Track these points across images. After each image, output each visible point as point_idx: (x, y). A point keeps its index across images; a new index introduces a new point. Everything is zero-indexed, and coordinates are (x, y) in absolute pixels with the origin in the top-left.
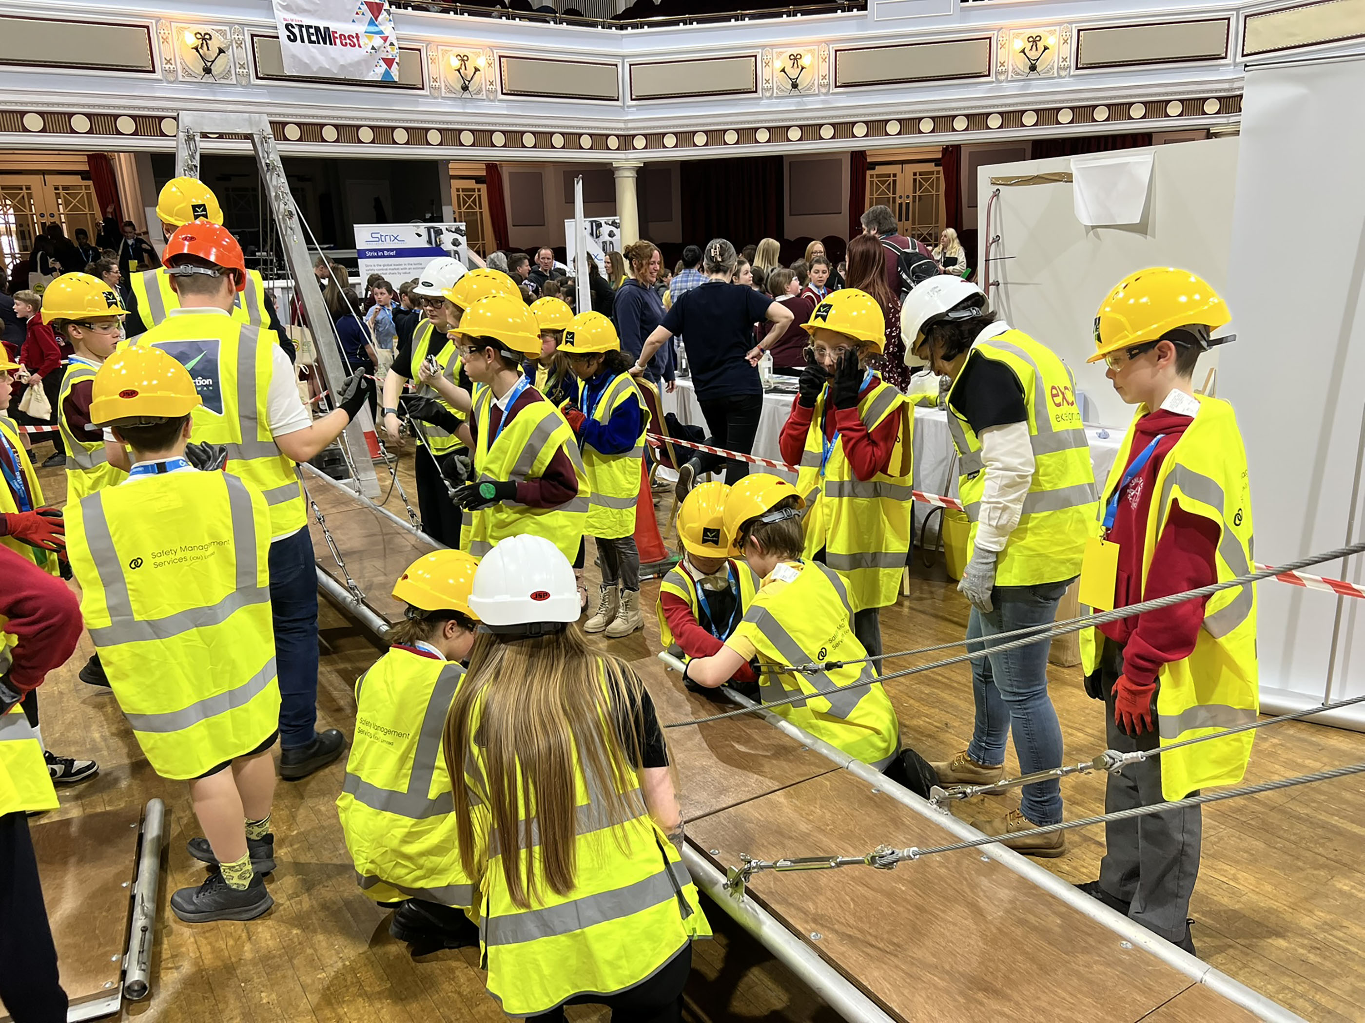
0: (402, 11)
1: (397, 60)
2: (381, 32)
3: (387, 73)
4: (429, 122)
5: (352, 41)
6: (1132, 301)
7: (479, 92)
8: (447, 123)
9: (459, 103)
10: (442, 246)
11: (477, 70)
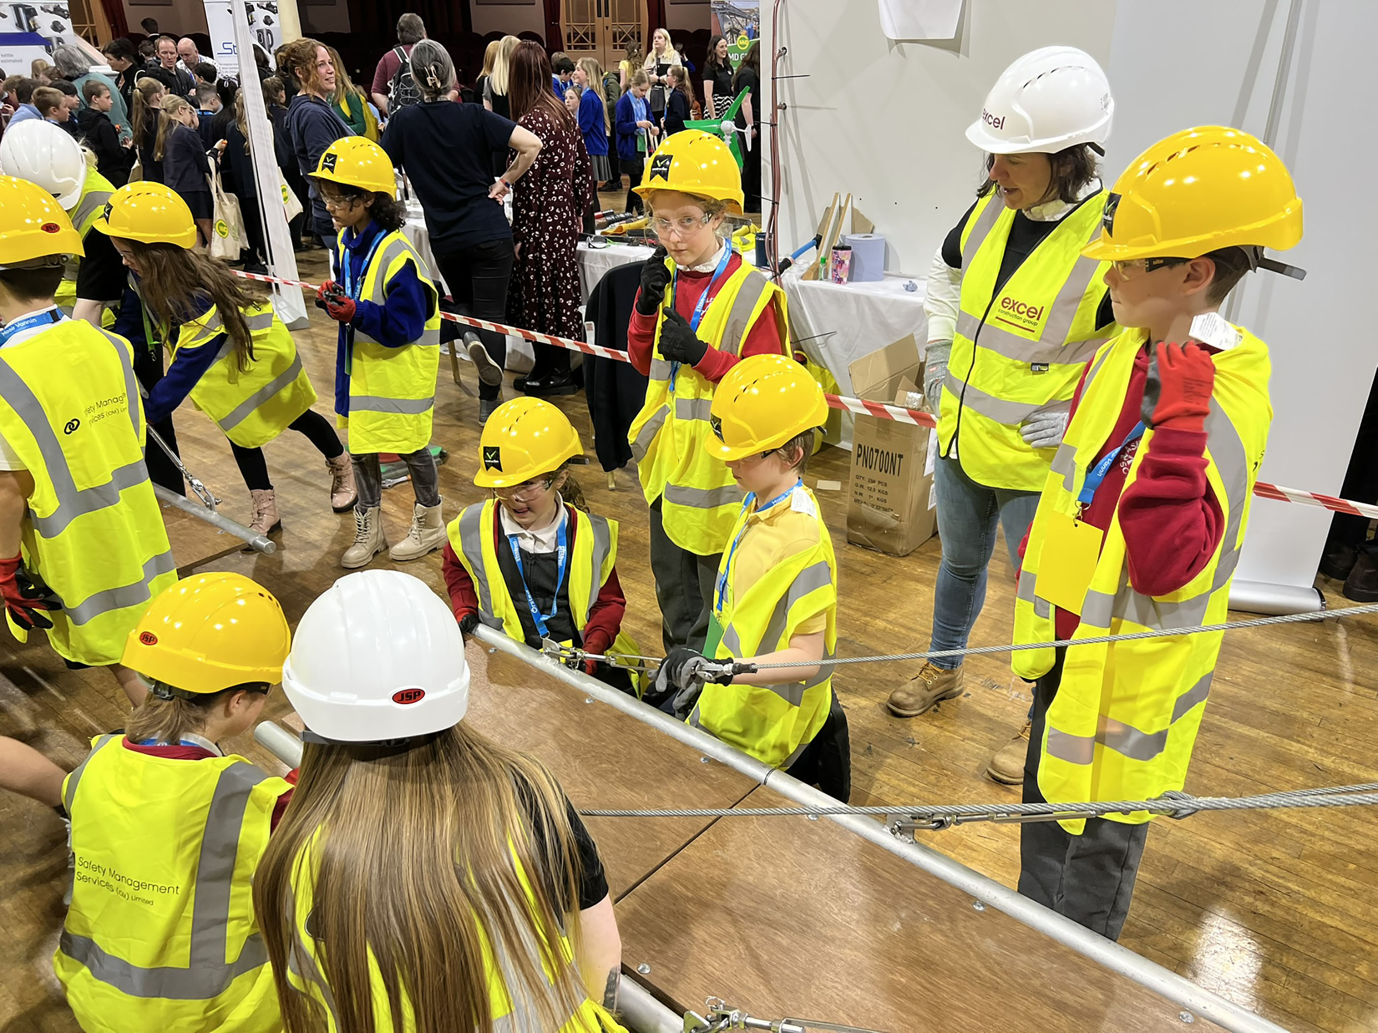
6: (1169, 183)
10: (38, 31)
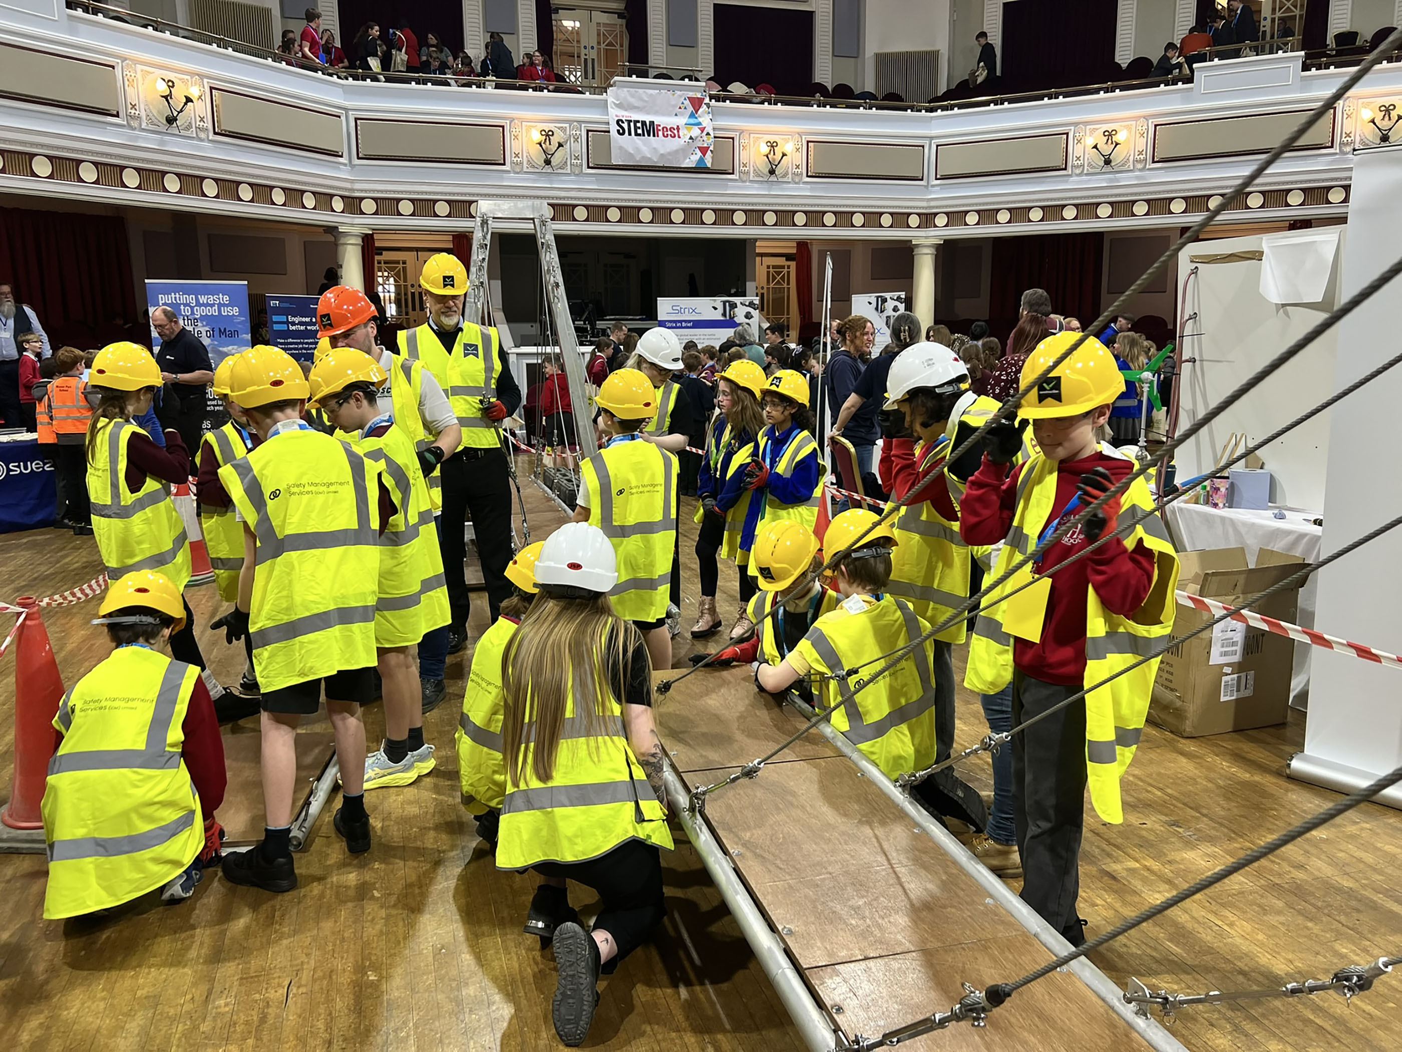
0: (721, 104)
1: (711, 148)
2: (700, 124)
3: (701, 160)
4: (736, 204)
5: (673, 132)
7: (785, 175)
8: (753, 204)
9: (765, 185)
11: (784, 155)
